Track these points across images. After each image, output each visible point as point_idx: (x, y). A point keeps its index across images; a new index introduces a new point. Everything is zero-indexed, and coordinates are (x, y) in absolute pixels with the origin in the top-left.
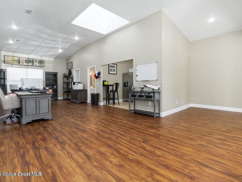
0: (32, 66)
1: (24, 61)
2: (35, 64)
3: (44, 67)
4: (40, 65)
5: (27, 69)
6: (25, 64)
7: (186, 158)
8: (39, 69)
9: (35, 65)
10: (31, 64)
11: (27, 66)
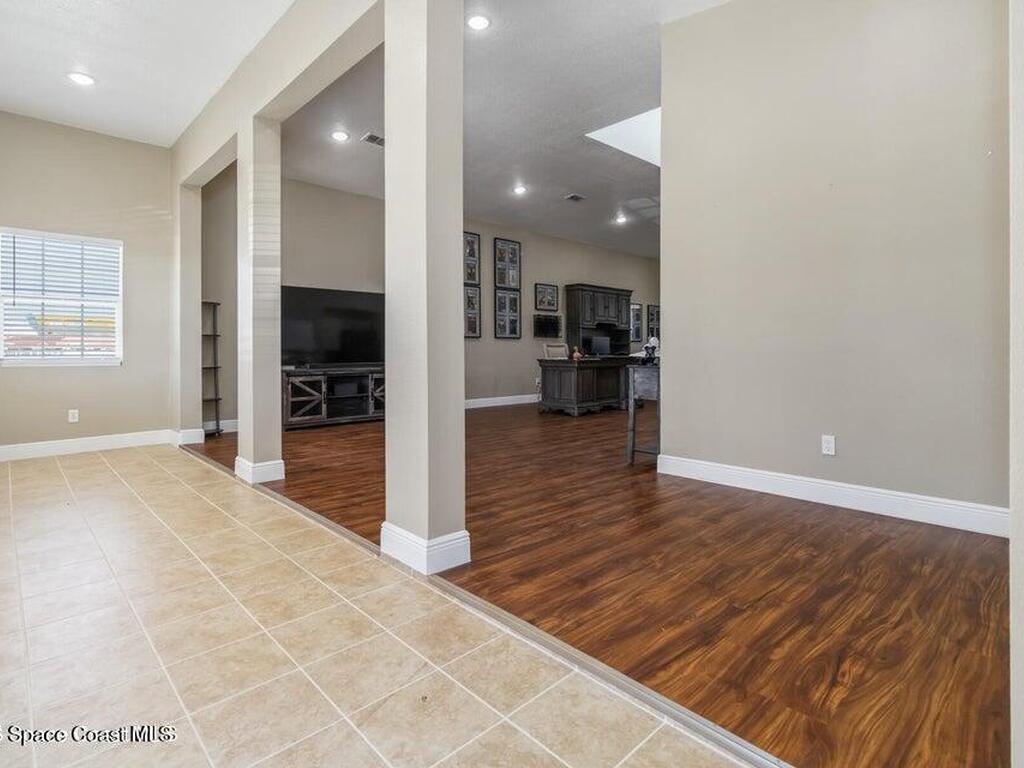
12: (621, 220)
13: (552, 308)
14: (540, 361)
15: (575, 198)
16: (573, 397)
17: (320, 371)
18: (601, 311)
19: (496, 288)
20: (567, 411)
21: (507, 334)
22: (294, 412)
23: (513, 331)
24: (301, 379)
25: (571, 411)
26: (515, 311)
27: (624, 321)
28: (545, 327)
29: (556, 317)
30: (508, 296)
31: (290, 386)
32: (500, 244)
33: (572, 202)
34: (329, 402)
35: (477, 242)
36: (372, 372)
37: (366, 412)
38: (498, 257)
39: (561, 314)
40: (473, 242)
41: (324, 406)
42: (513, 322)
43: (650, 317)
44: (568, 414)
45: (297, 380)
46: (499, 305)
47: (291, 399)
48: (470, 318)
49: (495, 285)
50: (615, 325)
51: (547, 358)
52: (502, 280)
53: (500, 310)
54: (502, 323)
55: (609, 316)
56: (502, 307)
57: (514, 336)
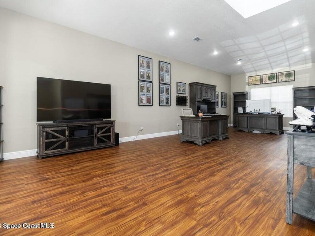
0: (278, 83)
1: (267, 79)
2: (281, 79)
3: (294, 80)
4: (287, 79)
5: (271, 87)
6: (268, 82)
7: (62, 210)
8: (285, 85)
9: (281, 81)
10: (275, 81)
11: (270, 85)
12: (216, 53)
13: (183, 93)
14: (181, 117)
15: (197, 39)
16: (199, 136)
17: (65, 124)
18: (204, 94)
19: (160, 83)
20: (195, 142)
21: (165, 104)
22: (47, 148)
23: (167, 103)
24: (52, 129)
25: (198, 143)
26: (168, 94)
27: (213, 99)
28: (181, 101)
29: (186, 97)
30: (165, 87)
31: (45, 134)
32: (161, 64)
33: (196, 41)
34: (70, 141)
35: (151, 62)
36: (96, 124)
37: (93, 145)
38: (160, 69)
39: (187, 95)
40: (149, 62)
41: (67, 144)
42: (167, 99)
43: (222, 97)
44: (196, 144)
45: (49, 130)
46: (161, 91)
47: (45, 141)
48: (148, 97)
49: (159, 82)
50: (210, 101)
51: (183, 116)
52: (162, 80)
53: (161, 93)
54: (162, 99)
55: (207, 97)
56: (162, 92)
57: (167, 105)
